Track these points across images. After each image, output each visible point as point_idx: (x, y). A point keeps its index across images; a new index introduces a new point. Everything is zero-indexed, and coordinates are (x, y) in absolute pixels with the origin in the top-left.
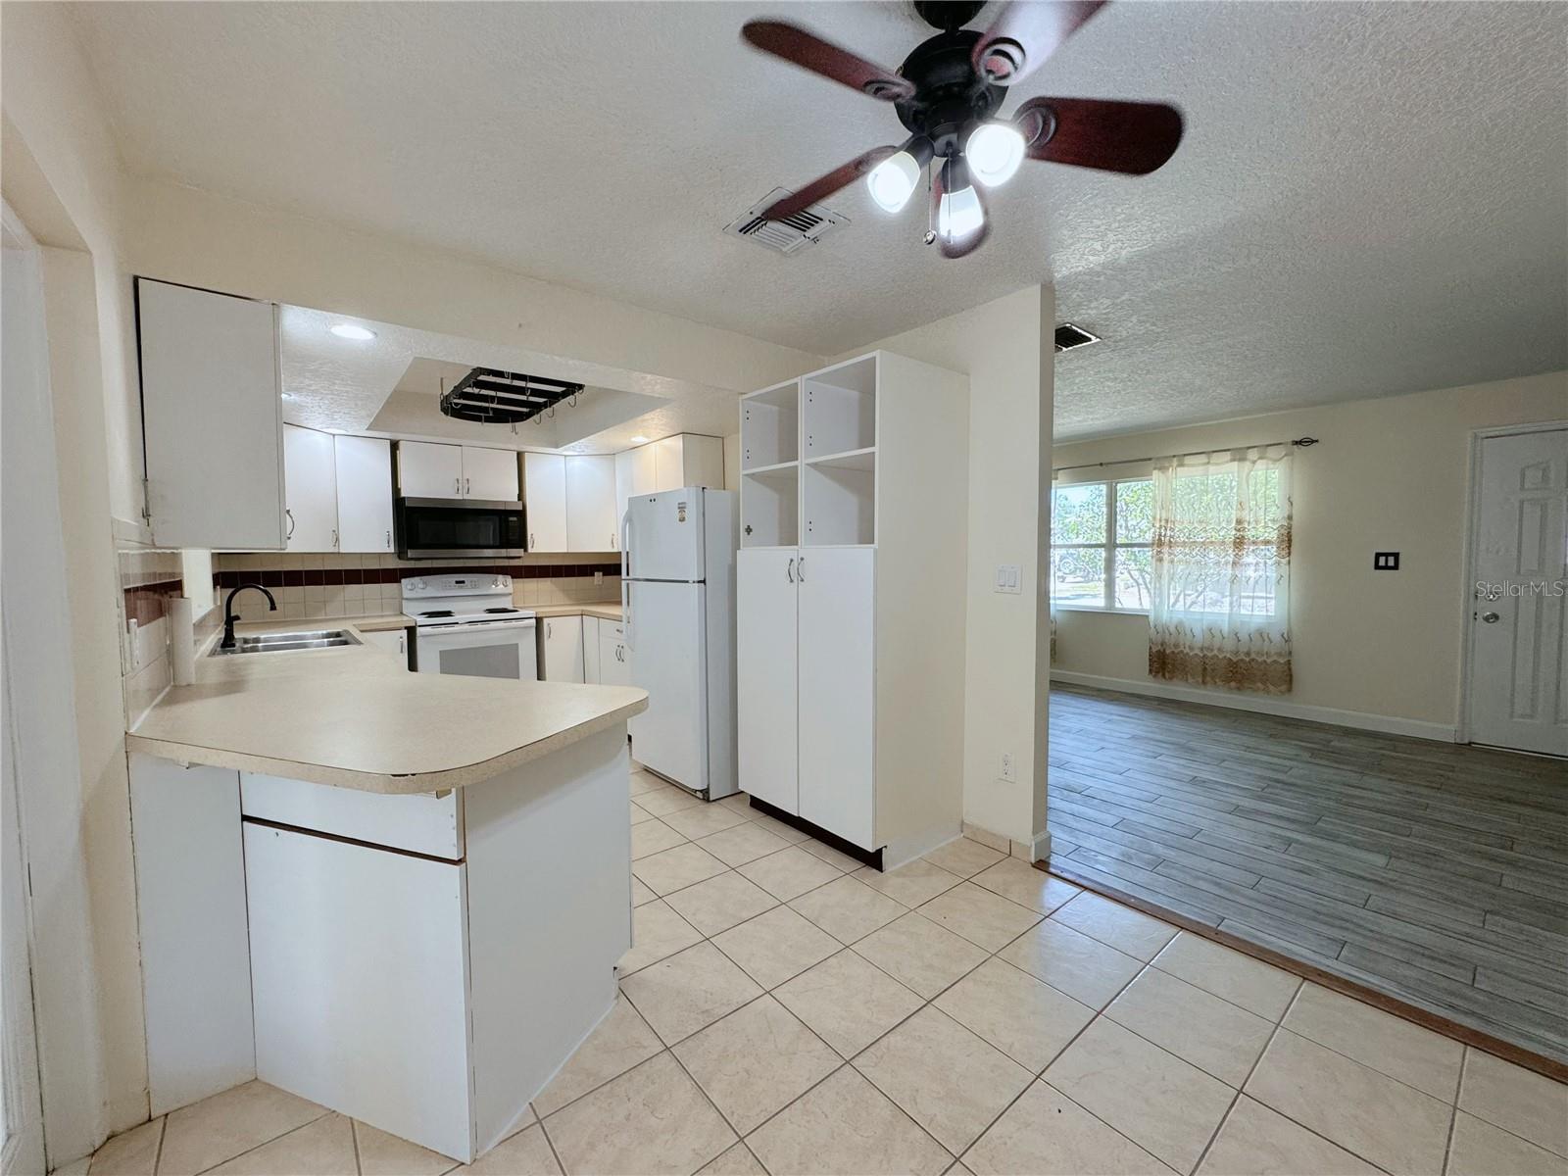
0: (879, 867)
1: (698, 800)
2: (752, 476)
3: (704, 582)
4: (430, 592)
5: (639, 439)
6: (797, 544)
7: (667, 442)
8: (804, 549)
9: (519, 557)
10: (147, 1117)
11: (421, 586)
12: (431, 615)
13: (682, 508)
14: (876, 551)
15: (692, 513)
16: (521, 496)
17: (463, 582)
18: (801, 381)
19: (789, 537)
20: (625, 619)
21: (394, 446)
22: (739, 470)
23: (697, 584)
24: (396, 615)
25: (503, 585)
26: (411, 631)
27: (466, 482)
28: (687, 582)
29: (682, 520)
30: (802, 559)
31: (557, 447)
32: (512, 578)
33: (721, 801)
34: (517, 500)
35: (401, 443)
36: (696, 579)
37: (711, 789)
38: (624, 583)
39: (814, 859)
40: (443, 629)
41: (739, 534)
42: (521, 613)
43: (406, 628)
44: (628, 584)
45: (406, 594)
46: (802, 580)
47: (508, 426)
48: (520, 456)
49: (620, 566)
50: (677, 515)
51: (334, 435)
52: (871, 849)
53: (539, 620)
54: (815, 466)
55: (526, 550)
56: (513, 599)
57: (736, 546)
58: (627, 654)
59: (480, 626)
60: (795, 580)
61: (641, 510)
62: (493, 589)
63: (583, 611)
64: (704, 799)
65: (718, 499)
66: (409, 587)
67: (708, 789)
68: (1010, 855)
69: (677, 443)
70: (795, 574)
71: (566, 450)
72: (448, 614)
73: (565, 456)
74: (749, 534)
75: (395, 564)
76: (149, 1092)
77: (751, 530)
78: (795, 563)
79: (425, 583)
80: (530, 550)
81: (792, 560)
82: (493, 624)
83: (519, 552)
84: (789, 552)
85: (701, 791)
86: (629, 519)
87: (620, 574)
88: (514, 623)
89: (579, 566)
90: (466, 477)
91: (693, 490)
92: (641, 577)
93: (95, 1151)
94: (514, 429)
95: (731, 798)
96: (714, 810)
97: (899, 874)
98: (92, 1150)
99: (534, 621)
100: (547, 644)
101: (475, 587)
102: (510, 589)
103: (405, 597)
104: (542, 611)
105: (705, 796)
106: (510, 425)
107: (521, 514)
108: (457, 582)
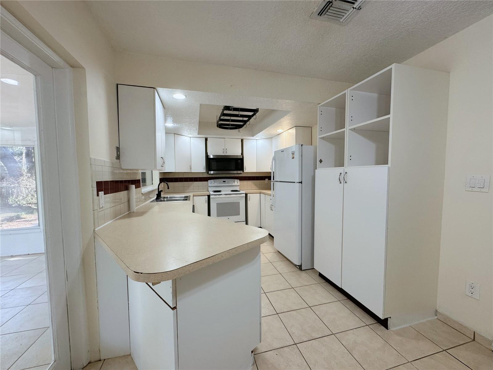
0: (386, 327)
1: (297, 269)
2: (323, 138)
3: (301, 182)
4: (216, 184)
5: (280, 131)
6: (344, 166)
7: (290, 131)
8: (347, 168)
9: (241, 174)
10: (99, 359)
11: (213, 182)
12: (215, 191)
13: (293, 154)
14: (389, 168)
15: (297, 156)
16: (242, 154)
17: (225, 181)
18: (348, 92)
19: (340, 163)
20: (272, 195)
21: (206, 139)
22: (317, 135)
23: (298, 184)
24: (206, 191)
25: (237, 182)
26: (209, 196)
27: (226, 149)
28: (295, 182)
29: (293, 158)
30: (346, 173)
31: (253, 136)
32: (240, 180)
33: (307, 271)
34: (241, 155)
35: (208, 138)
36: (298, 181)
37: (302, 265)
38: (272, 183)
39: (349, 312)
40: (218, 196)
41: (317, 162)
42: (241, 192)
43: (207, 195)
44: (273, 183)
45: (210, 185)
46: (346, 182)
47: (237, 130)
48: (242, 141)
49: (271, 177)
50: (291, 156)
51: (191, 137)
52: (382, 317)
53: (246, 195)
54: (354, 130)
55: (243, 171)
56: (240, 187)
57: (315, 168)
58: (273, 208)
59: (228, 196)
60: (342, 183)
61: (279, 155)
62: (234, 184)
63: (260, 192)
64: (299, 269)
65: (308, 149)
66: (210, 183)
67: (301, 265)
68: (474, 340)
69: (293, 131)
70: (342, 180)
71: (256, 137)
72: (220, 191)
73: (256, 139)
74: (321, 163)
75: (206, 176)
76: (100, 351)
77: (322, 161)
78: (342, 175)
79: (214, 182)
80: (245, 171)
81: (341, 174)
82: (232, 195)
83: (241, 172)
84: (340, 170)
85: (298, 266)
86: (274, 159)
87: (271, 179)
88: (238, 195)
89: (260, 177)
90: (226, 148)
91: (297, 146)
92: (278, 181)
93: (84, 367)
94: (239, 131)
95: (310, 270)
96: (303, 274)
97: (398, 333)
98: (83, 367)
99: (244, 195)
100: (249, 202)
101: (228, 183)
102: (239, 184)
103: (209, 186)
104: (247, 192)
105: (300, 267)
106: (238, 130)
107: (242, 160)
108: (223, 181)
